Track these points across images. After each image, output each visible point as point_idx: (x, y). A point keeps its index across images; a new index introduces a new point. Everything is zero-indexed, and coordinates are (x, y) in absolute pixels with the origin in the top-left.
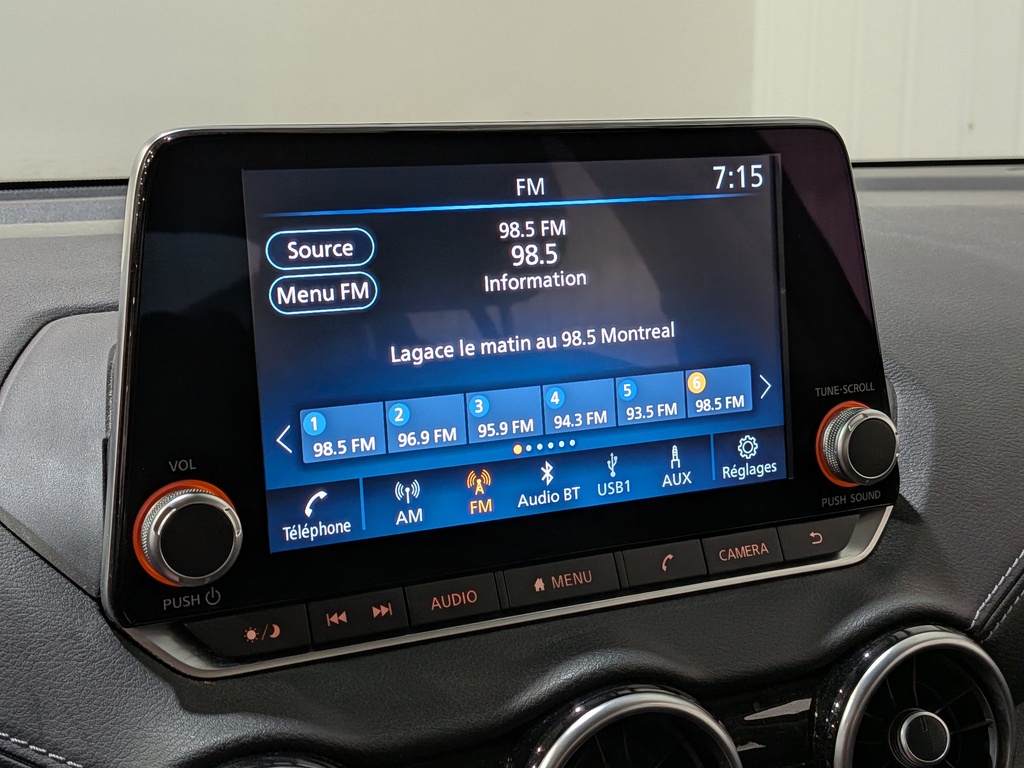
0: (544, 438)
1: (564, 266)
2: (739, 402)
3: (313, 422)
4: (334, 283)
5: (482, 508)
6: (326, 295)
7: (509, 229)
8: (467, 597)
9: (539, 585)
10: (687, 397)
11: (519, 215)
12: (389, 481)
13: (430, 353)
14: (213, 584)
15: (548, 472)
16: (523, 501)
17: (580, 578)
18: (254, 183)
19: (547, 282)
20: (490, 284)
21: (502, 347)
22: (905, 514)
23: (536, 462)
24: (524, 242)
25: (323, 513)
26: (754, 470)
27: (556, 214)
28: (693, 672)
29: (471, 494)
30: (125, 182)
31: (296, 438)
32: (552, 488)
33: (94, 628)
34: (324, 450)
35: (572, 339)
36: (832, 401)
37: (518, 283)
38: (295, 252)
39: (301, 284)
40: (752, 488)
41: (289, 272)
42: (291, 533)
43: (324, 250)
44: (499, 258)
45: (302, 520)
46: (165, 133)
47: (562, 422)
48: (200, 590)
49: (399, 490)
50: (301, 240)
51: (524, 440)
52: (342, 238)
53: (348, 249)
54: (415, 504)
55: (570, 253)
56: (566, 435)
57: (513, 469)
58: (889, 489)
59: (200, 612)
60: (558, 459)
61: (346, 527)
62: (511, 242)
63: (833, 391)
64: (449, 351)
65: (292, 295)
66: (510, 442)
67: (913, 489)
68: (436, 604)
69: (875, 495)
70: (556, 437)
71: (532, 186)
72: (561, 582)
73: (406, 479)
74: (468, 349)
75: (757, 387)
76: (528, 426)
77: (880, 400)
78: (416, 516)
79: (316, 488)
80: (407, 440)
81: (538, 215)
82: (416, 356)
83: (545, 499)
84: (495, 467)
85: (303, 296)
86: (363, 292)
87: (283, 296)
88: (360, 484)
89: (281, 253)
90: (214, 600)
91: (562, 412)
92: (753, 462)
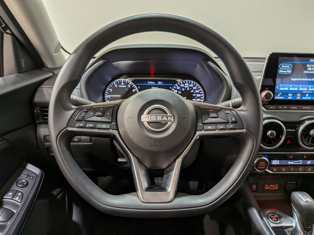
0: (308, 91)
3: (281, 86)
4: (286, 70)
5: (298, 98)
6: (285, 72)
7: (308, 66)
8: (295, 108)
9: (304, 108)
11: (310, 64)
12: (288, 93)
13: (296, 79)
14: (268, 102)
15: (307, 95)
16: (303, 98)
17: (309, 108)
19: (312, 72)
20: (304, 72)
21: (304, 80)
23: (306, 93)
24: (310, 67)
25: (281, 96)
29: (297, 96)
30: (266, 58)
31: (279, 87)
32: (307, 97)
34: (282, 89)
37: (308, 72)
38: (283, 66)
41: (282, 69)
43: (286, 66)
44: (306, 69)
45: (278, 96)
46: (271, 53)
47: (310, 89)
49: (289, 95)
51: (305, 91)
52: (288, 65)
53: (289, 66)
54: (291, 96)
56: (310, 91)
57: (303, 94)
59: (265, 104)
60: (309, 94)
61: (282, 98)
62: (308, 67)
64: (298, 79)
65: (282, 71)
66: (303, 91)
68: (291, 108)
71: (312, 60)
72: (307, 108)
73: (290, 93)
74: (300, 79)
76: (306, 89)
78: (291, 98)
79: (280, 93)
80: (291, 89)
81: (312, 64)
82: (294, 79)
83: (306, 98)
84: (301, 94)
86: (289, 71)
87: (280, 71)
88: (285, 93)
89: (281, 66)
90: (267, 103)
91: (310, 88)
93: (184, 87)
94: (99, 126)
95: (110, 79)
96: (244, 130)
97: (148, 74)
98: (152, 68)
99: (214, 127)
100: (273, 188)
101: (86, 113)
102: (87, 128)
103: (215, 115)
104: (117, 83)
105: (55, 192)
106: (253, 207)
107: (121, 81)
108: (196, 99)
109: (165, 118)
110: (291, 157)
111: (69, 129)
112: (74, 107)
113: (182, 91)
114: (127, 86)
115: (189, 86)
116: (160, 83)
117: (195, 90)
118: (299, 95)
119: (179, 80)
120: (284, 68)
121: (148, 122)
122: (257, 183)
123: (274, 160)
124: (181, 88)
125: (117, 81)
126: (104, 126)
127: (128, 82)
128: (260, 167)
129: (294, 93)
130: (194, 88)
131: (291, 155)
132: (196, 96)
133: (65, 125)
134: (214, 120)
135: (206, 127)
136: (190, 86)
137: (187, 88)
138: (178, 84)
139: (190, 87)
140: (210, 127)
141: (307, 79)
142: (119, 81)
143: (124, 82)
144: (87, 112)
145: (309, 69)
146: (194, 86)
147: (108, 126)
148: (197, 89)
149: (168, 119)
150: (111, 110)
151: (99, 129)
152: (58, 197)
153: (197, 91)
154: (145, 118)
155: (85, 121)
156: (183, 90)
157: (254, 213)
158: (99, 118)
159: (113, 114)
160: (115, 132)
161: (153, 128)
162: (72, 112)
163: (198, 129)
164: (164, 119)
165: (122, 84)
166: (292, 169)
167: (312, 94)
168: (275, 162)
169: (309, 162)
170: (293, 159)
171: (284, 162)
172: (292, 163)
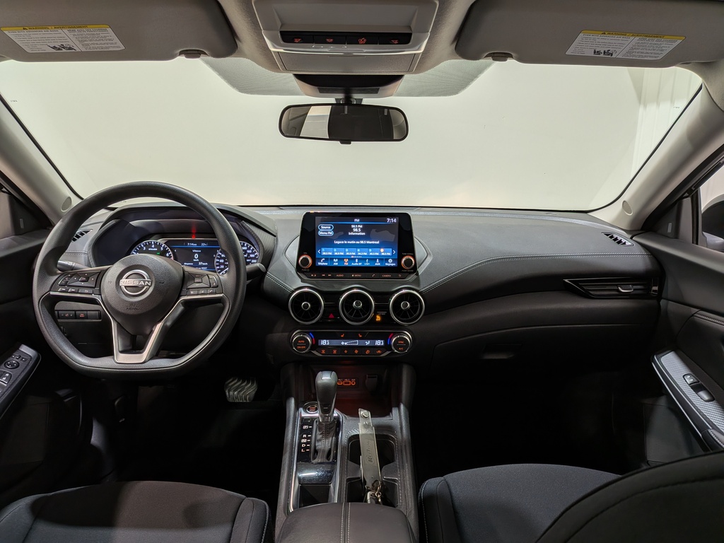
0: (357, 256)
1: (362, 232)
2: (389, 254)
3: (323, 249)
4: (327, 232)
5: (346, 264)
6: (326, 234)
7: (353, 226)
8: (342, 275)
9: (353, 275)
10: (380, 253)
11: (355, 224)
12: (333, 259)
13: (340, 242)
14: (308, 268)
15: (357, 260)
16: (353, 264)
17: (359, 276)
18: (318, 219)
19: (359, 234)
20: (350, 234)
21: (351, 242)
22: (417, 274)
23: (355, 259)
24: (355, 228)
25: (324, 261)
27: (361, 224)
28: (369, 290)
29: (344, 262)
31: (321, 251)
33: (294, 271)
34: (324, 253)
35: (362, 242)
36: (405, 256)
37: (354, 234)
40: (390, 267)
41: (321, 230)
42: (319, 264)
43: (326, 228)
44: (351, 230)
45: (321, 262)
47: (359, 254)
48: (306, 269)
50: (323, 226)
51: (353, 255)
52: (329, 226)
54: (337, 262)
55: (363, 230)
56: (360, 256)
57: (352, 260)
58: (415, 269)
59: (306, 272)
60: (358, 259)
61: (327, 264)
62: (353, 228)
63: (405, 254)
64: (343, 242)
65: (322, 233)
66: (351, 256)
67: (421, 270)
68: (337, 276)
69: (412, 271)
71: (357, 220)
72: (356, 276)
73: (336, 259)
74: (346, 242)
75: (393, 252)
77: (413, 256)
78: (336, 264)
79: (323, 258)
80: (336, 254)
81: (358, 224)
82: (339, 242)
83: (356, 264)
84: (349, 259)
86: (331, 233)
87: (320, 233)
88: (328, 259)
89: (320, 228)
90: (308, 270)
91: (359, 252)
92: (390, 263)
94: (81, 290)
95: (136, 239)
96: (221, 295)
97: (187, 234)
100: (349, 383)
102: (69, 293)
103: (200, 280)
104: (145, 245)
105: (62, 393)
106: (294, 397)
107: (151, 242)
109: (142, 283)
110: (342, 336)
111: (52, 293)
112: (59, 272)
114: (159, 249)
115: (241, 248)
116: (203, 244)
117: (248, 254)
118: (346, 260)
120: (325, 230)
121: (125, 287)
123: (322, 339)
125: (145, 243)
126: (86, 291)
127: (159, 243)
128: (300, 347)
129: (341, 259)
131: (341, 333)
132: (250, 262)
133: (48, 290)
134: (197, 285)
135: (189, 292)
140: (193, 293)
141: (353, 242)
142: (149, 242)
143: (155, 244)
144: (71, 277)
145: (355, 230)
146: (249, 249)
147: (91, 291)
148: (253, 253)
150: (96, 276)
151: (81, 293)
152: (66, 401)
153: (251, 256)
154: (124, 282)
155: (68, 286)
158: (83, 283)
159: (98, 279)
160: (98, 298)
161: (129, 292)
162: (57, 277)
163: (182, 294)
164: (140, 283)
165: (153, 246)
166: (346, 352)
167: (362, 259)
168: (324, 342)
169: (368, 343)
170: (345, 338)
171: (335, 342)
172: (346, 344)
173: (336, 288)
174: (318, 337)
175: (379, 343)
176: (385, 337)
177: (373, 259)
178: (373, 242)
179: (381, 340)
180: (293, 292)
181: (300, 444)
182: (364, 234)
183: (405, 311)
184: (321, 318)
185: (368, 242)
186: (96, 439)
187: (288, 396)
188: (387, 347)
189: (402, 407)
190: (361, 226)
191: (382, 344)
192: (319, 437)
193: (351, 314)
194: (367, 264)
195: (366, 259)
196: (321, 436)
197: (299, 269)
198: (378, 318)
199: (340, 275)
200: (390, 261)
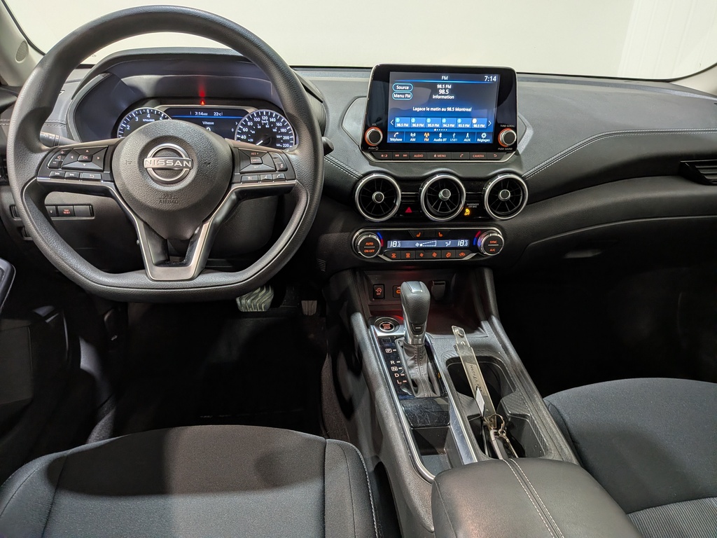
0: (441, 128)
1: (450, 94)
2: (483, 126)
3: (398, 120)
4: (405, 94)
5: (427, 140)
6: (402, 96)
7: (439, 86)
8: (421, 156)
9: (435, 156)
10: (472, 124)
11: (442, 83)
12: (410, 133)
13: (421, 109)
14: (378, 146)
15: (441, 135)
16: (435, 140)
17: (443, 156)
18: (392, 74)
19: (446, 97)
20: (434, 97)
21: (435, 109)
22: (517, 154)
23: (438, 133)
24: (442, 89)
25: (397, 137)
26: (484, 140)
27: (449, 84)
28: (460, 175)
29: (425, 137)
31: (394, 122)
32: (441, 138)
33: (358, 150)
34: (399, 125)
35: (449, 109)
36: (504, 128)
37: (440, 97)
38: (398, 87)
39: (398, 94)
40: (484, 144)
41: (397, 91)
42: (392, 139)
43: (403, 87)
44: (436, 91)
45: (394, 137)
46: (379, 65)
47: (445, 126)
48: (375, 147)
49: (411, 134)
50: (399, 85)
51: (437, 128)
52: (407, 86)
53: (408, 88)
54: (414, 137)
55: (451, 92)
56: (445, 128)
57: (434, 134)
58: (514, 147)
59: (374, 151)
60: (443, 133)
61: (401, 140)
62: (439, 89)
63: (505, 126)
64: (424, 109)
66: (434, 128)
67: (521, 148)
68: (416, 156)
69: (511, 149)
70: (443, 128)
71: (445, 78)
72: (440, 156)
73: (413, 132)
74: (428, 109)
75: (488, 123)
76: (438, 126)
77: (515, 129)
78: (414, 140)
79: (397, 132)
80: (414, 125)
81: (445, 84)
82: (418, 109)
83: (439, 140)
84: (430, 133)
85: (398, 96)
86: (410, 96)
87: (395, 96)
88: (405, 132)
89: (395, 88)
90: (377, 149)
91: (445, 123)
92: (484, 139)
93: (260, 123)
94: (84, 175)
95: (125, 107)
96: (294, 182)
97: (193, 98)
98: (202, 89)
99: (255, 177)
101: (63, 157)
102: (67, 178)
103: (259, 160)
104: (138, 115)
105: (42, 311)
106: (359, 311)
107: (146, 110)
108: (282, 144)
109: (178, 163)
110: (418, 236)
111: (40, 179)
112: (45, 147)
113: (256, 130)
115: (269, 120)
116: (216, 114)
117: (279, 128)
118: (427, 135)
119: (251, 110)
120: (401, 91)
121: (154, 169)
122: (384, 285)
123: (393, 240)
124: (256, 123)
125: (138, 111)
126: (92, 176)
127: (157, 112)
128: (367, 251)
129: (420, 133)
130: (278, 124)
131: (417, 232)
132: (282, 139)
133: (33, 174)
134: (256, 168)
135: (244, 178)
136: (272, 120)
137: (265, 124)
138: (249, 117)
139: (270, 123)
140: (250, 178)
141: (438, 109)
142: (142, 110)
143: (152, 113)
144: (65, 155)
145: (442, 92)
146: (278, 121)
147: (98, 176)
148: (284, 127)
149: (183, 164)
150: (103, 153)
151: (84, 179)
152: (48, 321)
153: (283, 130)
154: (150, 162)
155: (63, 168)
156: (259, 127)
157: (359, 320)
158: (84, 165)
159: (106, 159)
160: (110, 186)
161: (161, 176)
162: (43, 155)
163: (234, 181)
164: (176, 164)
165: (149, 116)
166: (422, 255)
167: (447, 133)
168: (394, 244)
169: (448, 243)
170: (422, 238)
171: (408, 244)
172: (421, 245)
173: (416, 173)
174: (387, 237)
175: (462, 243)
176: (472, 236)
177: (461, 133)
178: (464, 110)
179: (465, 239)
180: (360, 179)
181: (392, 374)
182: (452, 97)
183: (503, 203)
184: (398, 213)
185: (457, 109)
186: (87, 361)
187: (352, 311)
188: (473, 248)
189: (495, 320)
190: (450, 87)
191: (466, 245)
192: (411, 363)
193: (436, 207)
194: (454, 140)
195: (453, 133)
196: (413, 362)
197: (365, 147)
198: (468, 211)
199: (419, 156)
200: (484, 135)
